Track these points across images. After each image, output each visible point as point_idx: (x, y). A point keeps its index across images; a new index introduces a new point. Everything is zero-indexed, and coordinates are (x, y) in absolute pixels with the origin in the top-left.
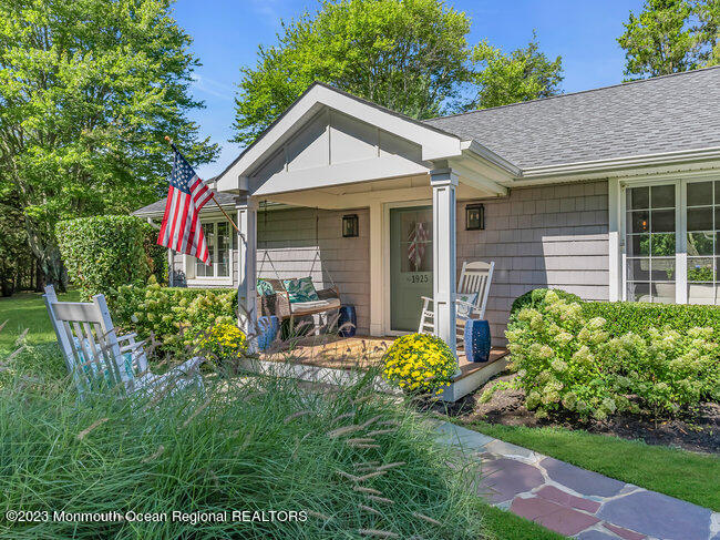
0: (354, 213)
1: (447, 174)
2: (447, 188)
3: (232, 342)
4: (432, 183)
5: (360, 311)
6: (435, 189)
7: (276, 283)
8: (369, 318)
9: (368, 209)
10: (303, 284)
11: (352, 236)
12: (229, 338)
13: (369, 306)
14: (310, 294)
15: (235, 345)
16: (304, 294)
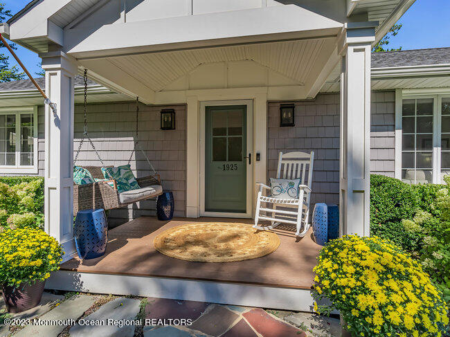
0: (172, 108)
1: (371, 29)
2: (368, 48)
3: (33, 258)
4: (349, 40)
5: (178, 196)
6: (350, 49)
7: (95, 171)
8: (185, 201)
9: (185, 105)
10: (123, 172)
11: (170, 128)
12: (28, 253)
13: (185, 192)
14: (130, 181)
15: (39, 262)
16: (125, 181)
